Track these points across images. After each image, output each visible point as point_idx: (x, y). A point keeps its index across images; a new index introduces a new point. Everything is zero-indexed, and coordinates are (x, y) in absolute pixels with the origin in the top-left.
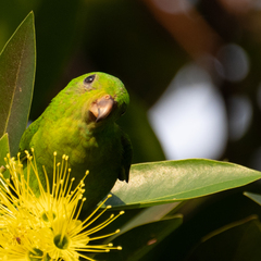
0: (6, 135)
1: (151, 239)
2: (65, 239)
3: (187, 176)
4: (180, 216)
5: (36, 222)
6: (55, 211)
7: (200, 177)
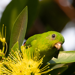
0: (18, 42)
1: (59, 72)
2: (34, 73)
3: (70, 56)
4: (67, 66)
5: (27, 67)
6: (33, 65)
7: (74, 56)
